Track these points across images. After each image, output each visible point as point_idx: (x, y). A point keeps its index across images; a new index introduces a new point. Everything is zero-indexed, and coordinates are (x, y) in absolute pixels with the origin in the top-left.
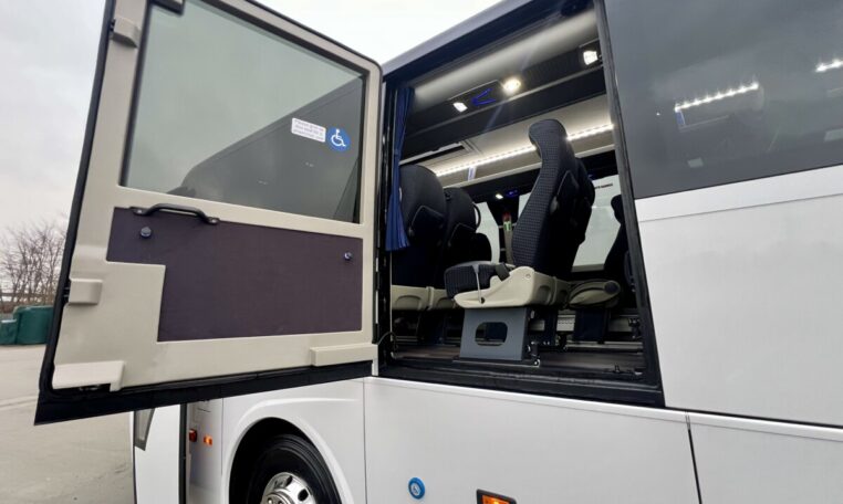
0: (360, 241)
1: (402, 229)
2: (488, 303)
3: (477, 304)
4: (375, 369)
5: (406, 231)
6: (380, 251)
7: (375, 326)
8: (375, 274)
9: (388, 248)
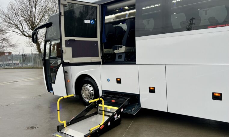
0: (98, 41)
1: (105, 38)
2: (119, 52)
3: (117, 52)
4: (101, 63)
5: (106, 38)
6: (101, 43)
7: (101, 56)
8: (101, 47)
9: (103, 42)
